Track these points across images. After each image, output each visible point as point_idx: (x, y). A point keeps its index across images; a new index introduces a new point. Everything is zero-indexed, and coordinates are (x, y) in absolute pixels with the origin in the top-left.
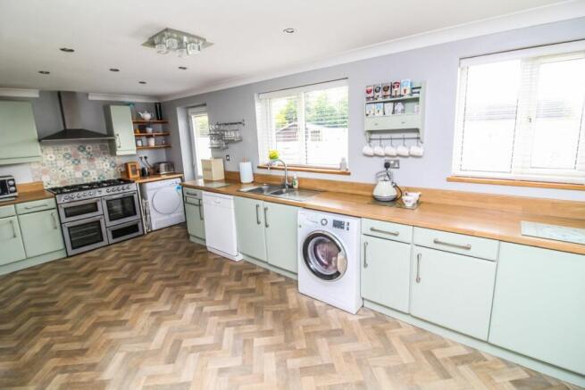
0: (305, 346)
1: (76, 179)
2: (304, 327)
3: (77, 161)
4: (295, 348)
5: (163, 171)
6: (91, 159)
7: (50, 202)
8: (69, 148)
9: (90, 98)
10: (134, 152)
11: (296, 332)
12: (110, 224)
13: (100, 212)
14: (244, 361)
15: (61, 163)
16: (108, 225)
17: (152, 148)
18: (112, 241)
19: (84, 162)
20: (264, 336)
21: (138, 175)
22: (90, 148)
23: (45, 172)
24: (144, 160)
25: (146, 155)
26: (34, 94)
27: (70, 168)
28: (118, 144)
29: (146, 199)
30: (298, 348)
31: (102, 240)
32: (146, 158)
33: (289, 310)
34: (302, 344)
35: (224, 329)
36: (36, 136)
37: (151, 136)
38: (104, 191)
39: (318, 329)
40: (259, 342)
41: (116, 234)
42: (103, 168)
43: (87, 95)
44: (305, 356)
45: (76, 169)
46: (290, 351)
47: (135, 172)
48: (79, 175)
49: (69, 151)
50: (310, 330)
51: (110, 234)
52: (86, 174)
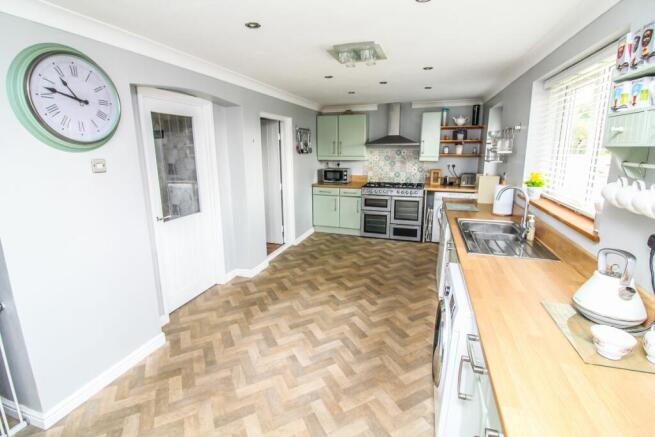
0: (345, 410)
1: (390, 178)
2: (376, 401)
3: (393, 163)
4: (339, 401)
5: (463, 184)
6: (403, 163)
7: (358, 192)
8: (389, 151)
9: (413, 107)
10: (437, 159)
11: (362, 395)
12: (393, 221)
13: (388, 209)
14: (307, 367)
15: (382, 163)
16: (392, 223)
17: (459, 156)
18: (392, 237)
19: (398, 164)
20: (343, 370)
21: (439, 183)
22: (405, 152)
23: (371, 169)
24: (451, 167)
25: (454, 163)
26: (374, 108)
27: (387, 168)
28: (422, 150)
29: (432, 208)
30: (341, 404)
31: (385, 233)
32: (454, 166)
33: (396, 377)
34: (347, 405)
35: (337, 339)
36: (365, 141)
37: (460, 143)
38: (394, 192)
39: (380, 415)
40: (335, 370)
41: (397, 232)
42: (411, 172)
43: (411, 104)
44: (332, 414)
45: (392, 170)
46: (332, 398)
47: (436, 180)
48: (392, 175)
49: (389, 154)
50: (373, 408)
51: (392, 230)
52: (397, 175)
